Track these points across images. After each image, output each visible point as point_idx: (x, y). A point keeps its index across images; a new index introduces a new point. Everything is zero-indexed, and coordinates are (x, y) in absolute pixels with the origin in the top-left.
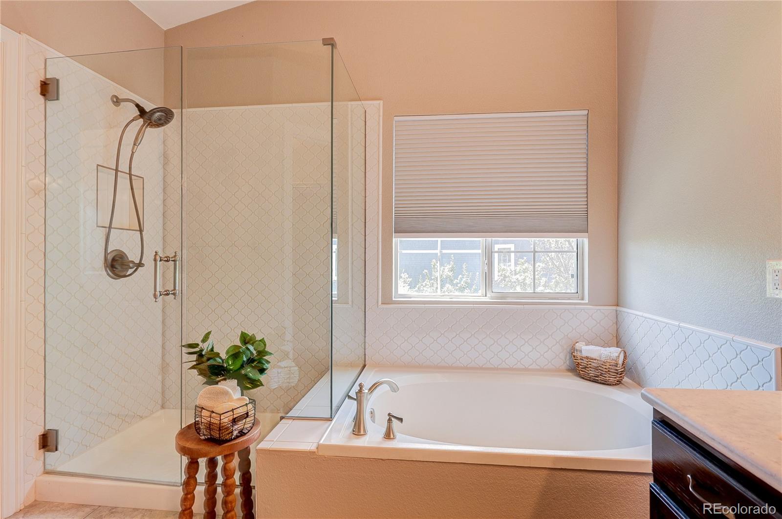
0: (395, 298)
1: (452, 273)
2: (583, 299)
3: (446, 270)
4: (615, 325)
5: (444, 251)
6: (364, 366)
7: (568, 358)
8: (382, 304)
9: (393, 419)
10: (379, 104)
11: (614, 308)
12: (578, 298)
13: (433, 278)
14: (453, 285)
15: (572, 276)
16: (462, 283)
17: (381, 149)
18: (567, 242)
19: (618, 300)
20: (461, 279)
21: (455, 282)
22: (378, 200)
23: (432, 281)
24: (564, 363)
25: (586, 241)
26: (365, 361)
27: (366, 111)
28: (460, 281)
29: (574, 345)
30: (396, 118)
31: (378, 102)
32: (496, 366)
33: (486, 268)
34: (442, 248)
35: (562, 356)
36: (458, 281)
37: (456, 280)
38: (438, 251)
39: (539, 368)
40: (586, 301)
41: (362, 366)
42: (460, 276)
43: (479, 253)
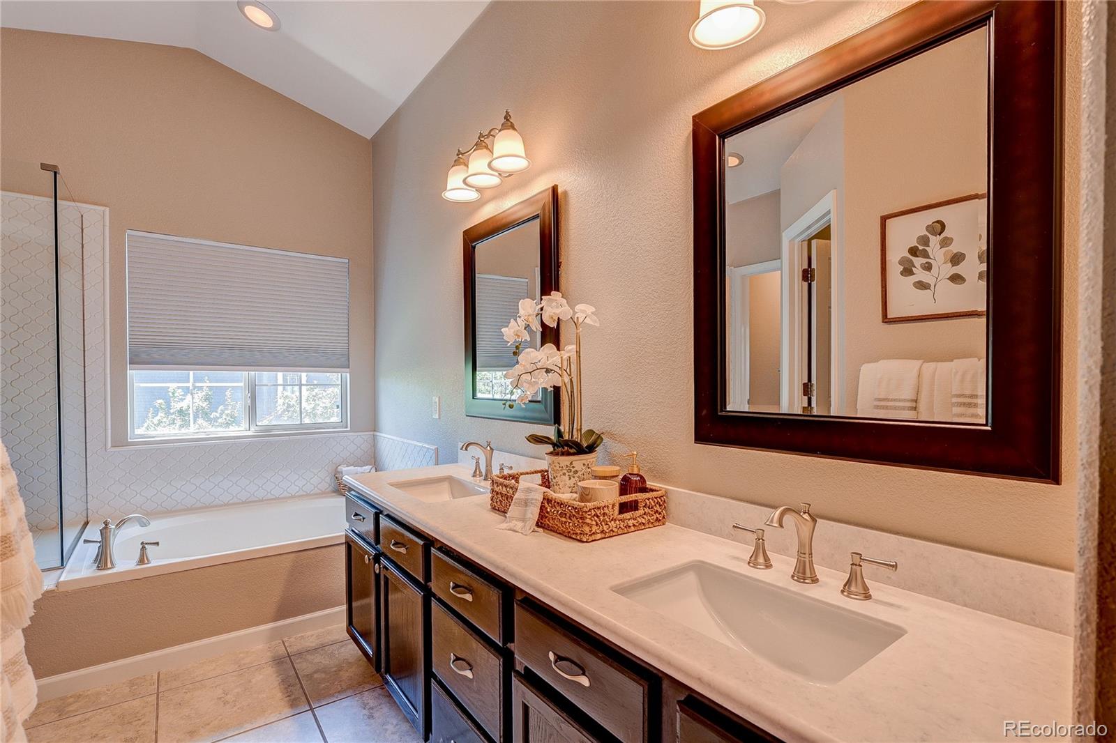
0: (130, 439)
1: (206, 403)
2: (347, 427)
3: (196, 400)
4: (373, 448)
5: (197, 385)
6: (86, 524)
7: (333, 481)
8: (112, 447)
9: (146, 546)
10: (104, 211)
11: (372, 433)
12: (342, 427)
13: (172, 411)
14: (209, 420)
15: (338, 407)
16: (224, 417)
17: (107, 265)
18: (335, 377)
19: (374, 426)
20: (223, 412)
21: (212, 416)
22: (104, 325)
23: (173, 416)
24: (330, 485)
25: (348, 375)
26: (87, 517)
27: (82, 216)
28: (221, 414)
29: (337, 468)
30: (129, 232)
31: (103, 208)
32: (261, 498)
33: (249, 401)
34: (195, 381)
35: (328, 479)
36: (218, 415)
37: (214, 413)
38: (190, 385)
39: (305, 493)
40: (349, 429)
41: (82, 523)
42: (221, 407)
43: (242, 387)
